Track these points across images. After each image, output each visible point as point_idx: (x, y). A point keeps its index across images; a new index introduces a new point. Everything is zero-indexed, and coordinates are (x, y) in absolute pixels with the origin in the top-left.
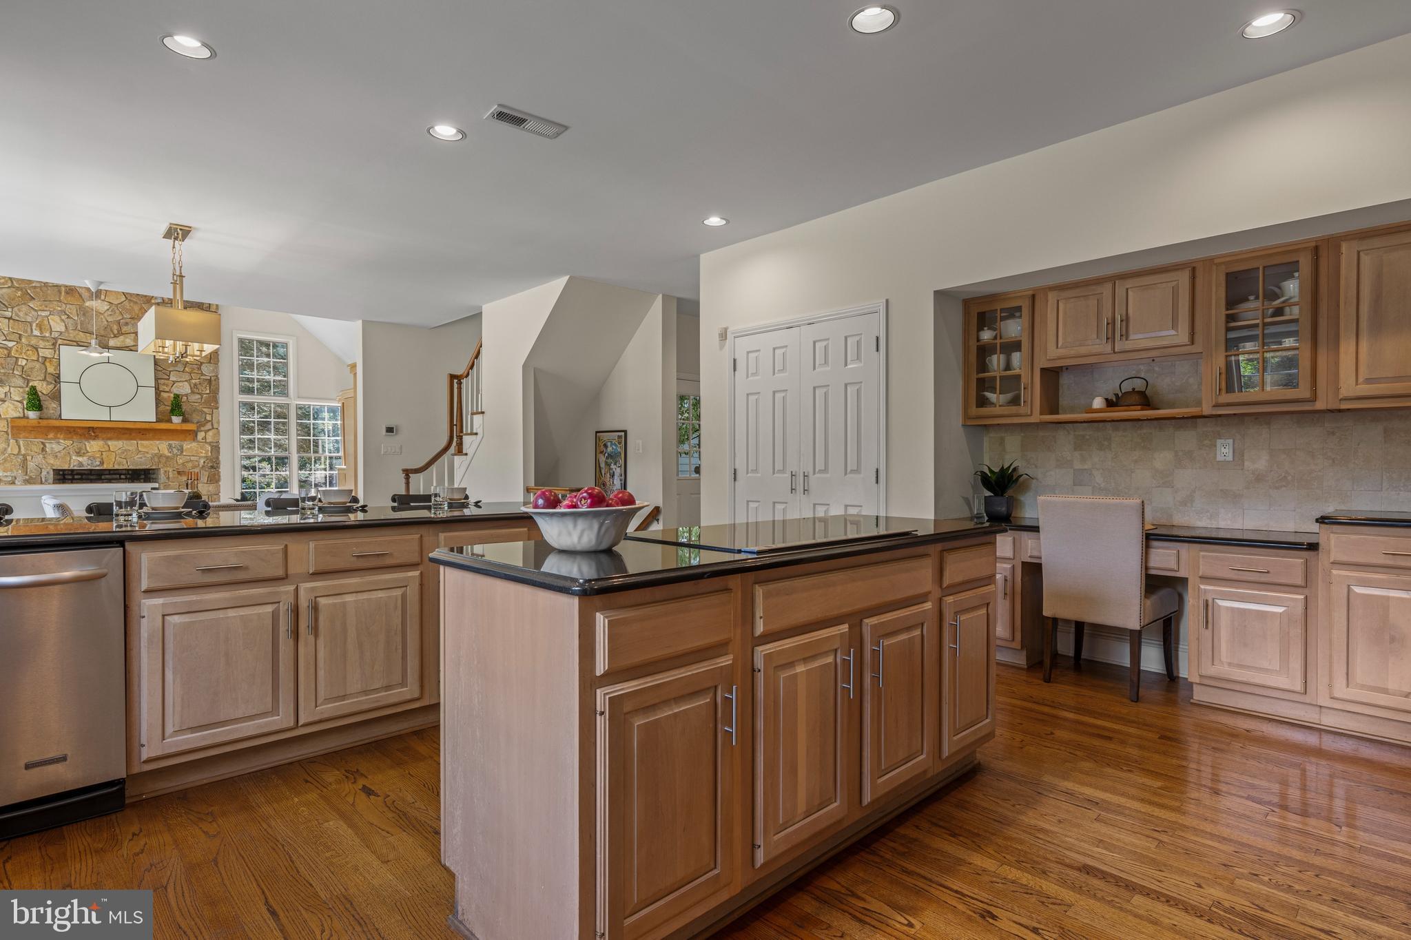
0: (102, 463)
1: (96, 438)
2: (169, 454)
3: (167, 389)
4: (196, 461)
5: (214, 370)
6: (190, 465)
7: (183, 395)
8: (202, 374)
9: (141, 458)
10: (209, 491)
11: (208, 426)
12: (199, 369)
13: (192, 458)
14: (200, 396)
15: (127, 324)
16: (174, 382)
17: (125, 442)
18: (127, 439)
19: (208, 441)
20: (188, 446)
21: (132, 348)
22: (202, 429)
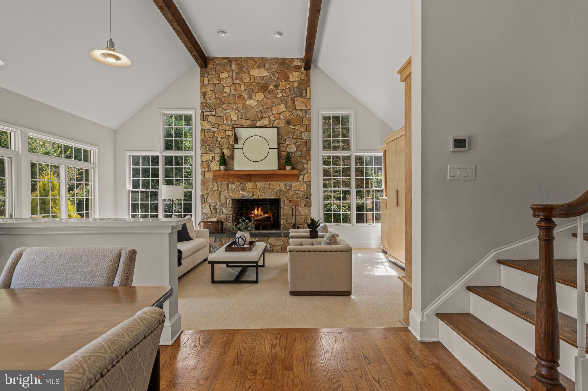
0: (253, 195)
1: (250, 181)
2: (285, 190)
3: (284, 150)
4: (299, 194)
5: (308, 135)
6: (295, 196)
7: (292, 153)
8: (302, 139)
9: (271, 192)
10: (305, 213)
11: (305, 172)
12: (301, 135)
13: (297, 192)
14: (300, 153)
15: (265, 112)
16: (288, 145)
17: (264, 183)
18: (264, 181)
19: (305, 181)
20: (295, 184)
21: (268, 126)
22: (302, 173)
